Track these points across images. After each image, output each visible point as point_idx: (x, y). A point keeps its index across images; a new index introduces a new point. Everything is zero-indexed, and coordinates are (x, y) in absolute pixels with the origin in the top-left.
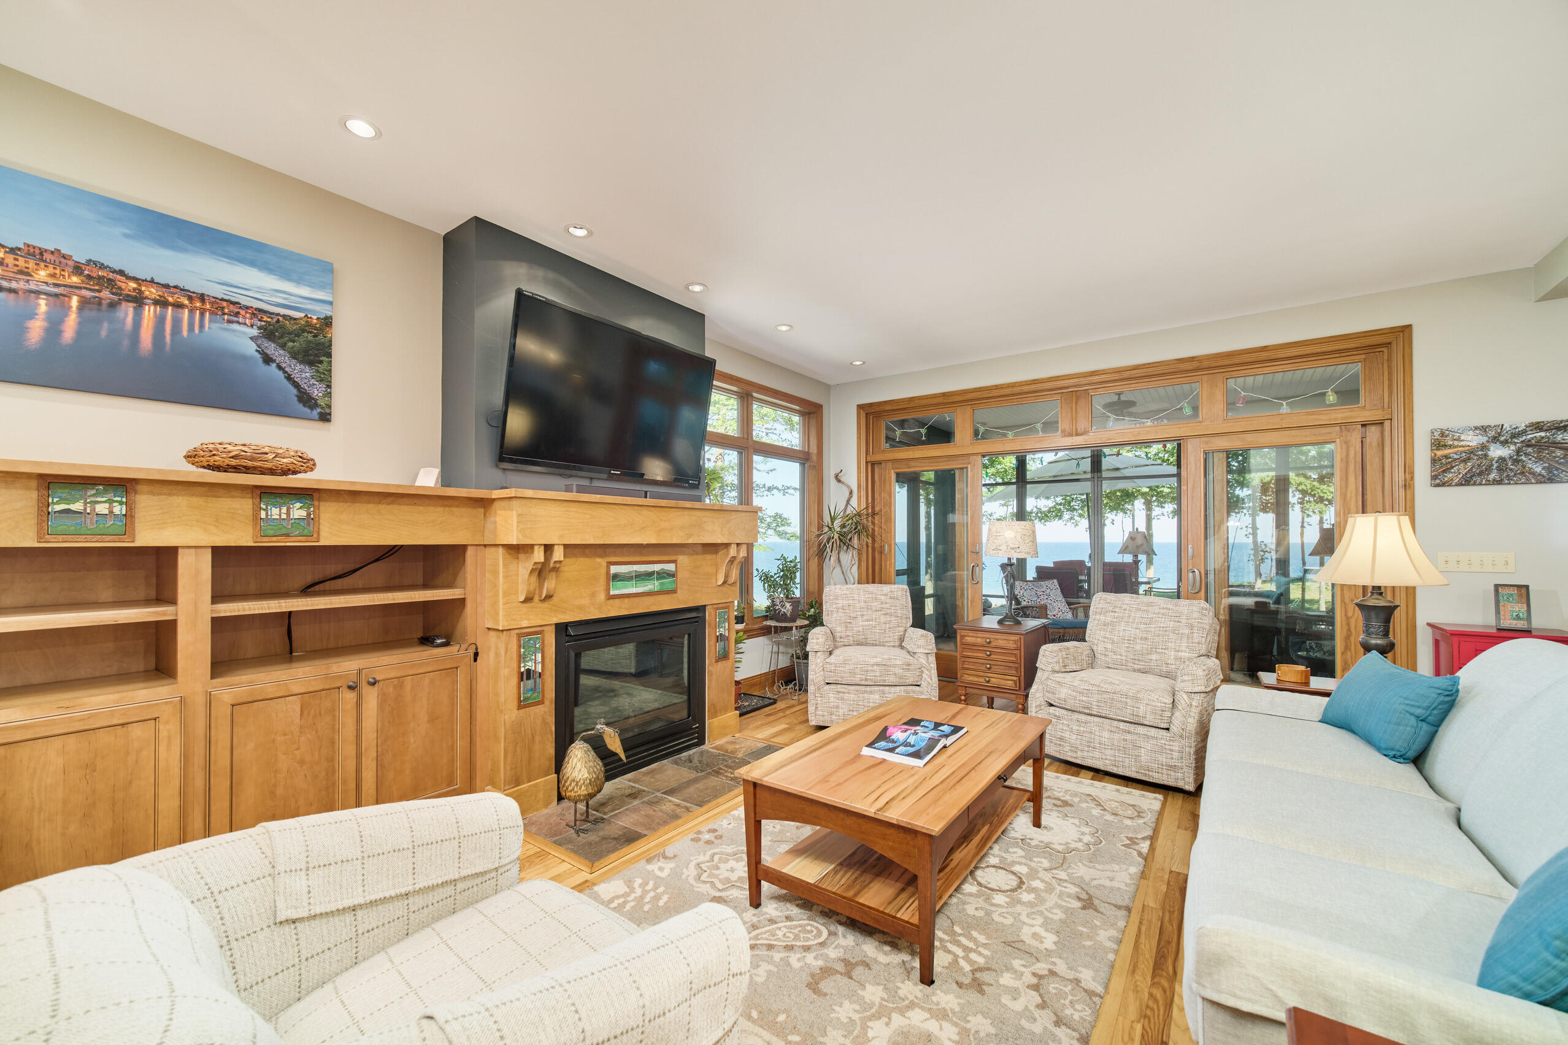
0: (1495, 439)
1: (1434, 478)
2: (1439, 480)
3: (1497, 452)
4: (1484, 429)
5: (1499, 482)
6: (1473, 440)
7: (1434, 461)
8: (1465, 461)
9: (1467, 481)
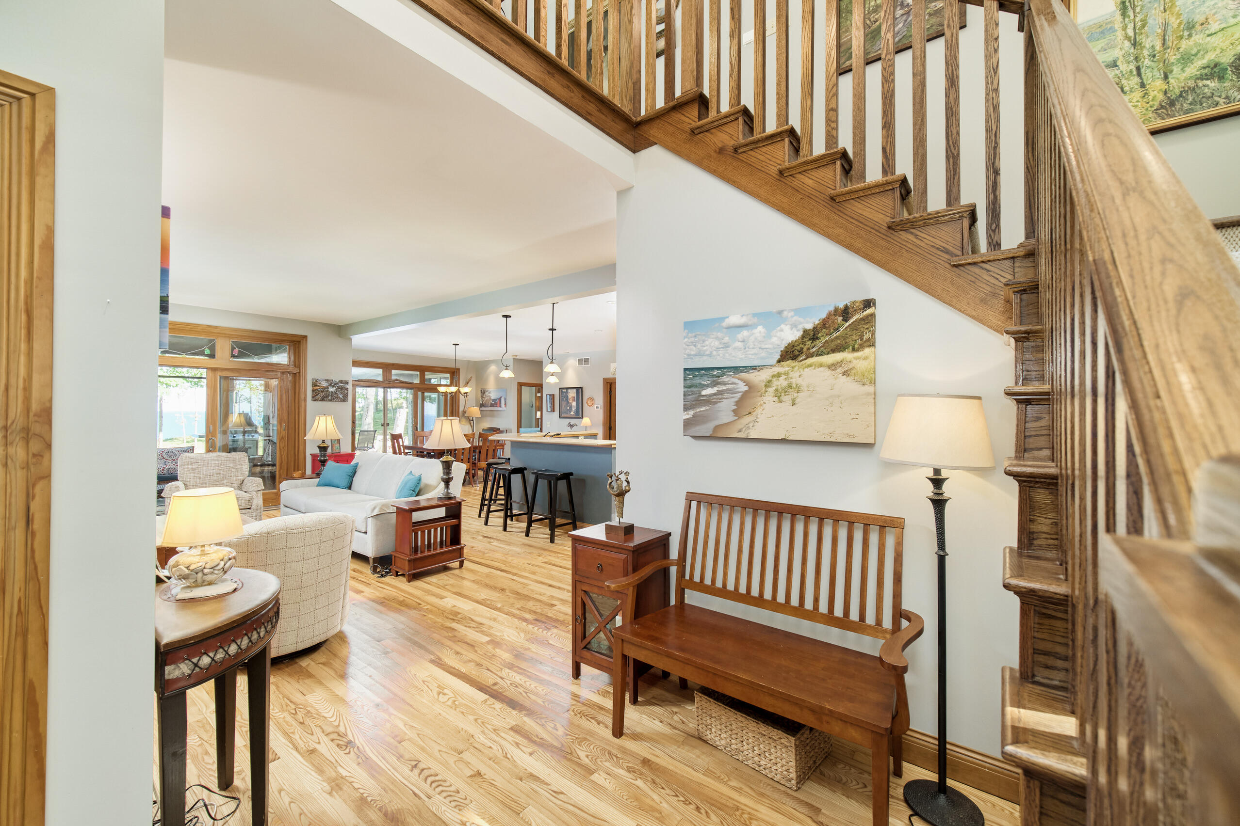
0: (330, 385)
1: (313, 397)
2: (314, 398)
3: (331, 389)
4: (327, 381)
5: (331, 400)
6: (325, 384)
7: (313, 391)
8: (322, 392)
9: (322, 400)
